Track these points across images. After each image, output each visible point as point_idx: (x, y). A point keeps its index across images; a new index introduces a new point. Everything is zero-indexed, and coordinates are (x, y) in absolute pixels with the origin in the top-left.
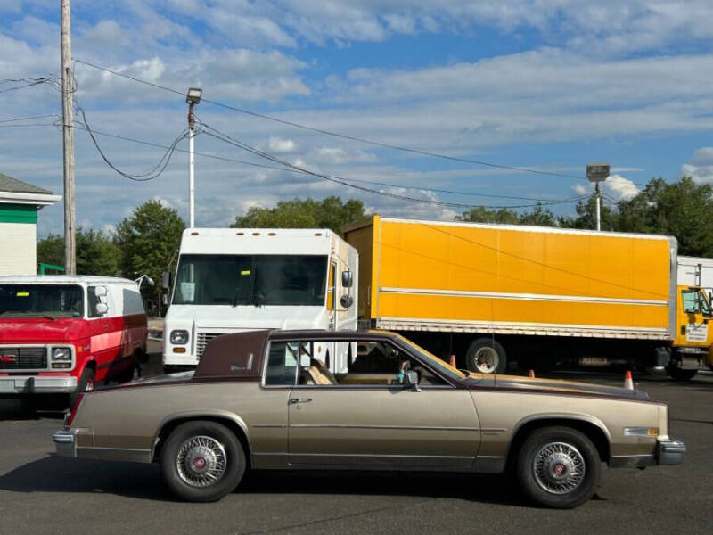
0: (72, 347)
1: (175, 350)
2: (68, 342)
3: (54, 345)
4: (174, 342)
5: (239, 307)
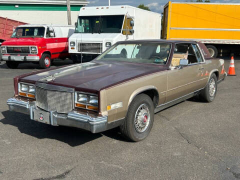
0: (37, 47)
1: (72, 48)
2: (35, 45)
3: (32, 46)
4: (71, 46)
5: (94, 34)
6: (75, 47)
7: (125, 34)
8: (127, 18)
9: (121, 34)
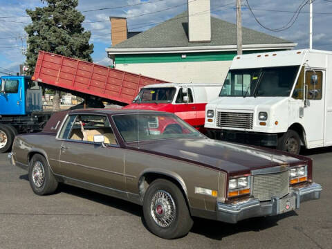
4: (208, 116)
5: (247, 98)
6: (213, 119)
7: (302, 99)
8: (305, 70)
9: (290, 98)
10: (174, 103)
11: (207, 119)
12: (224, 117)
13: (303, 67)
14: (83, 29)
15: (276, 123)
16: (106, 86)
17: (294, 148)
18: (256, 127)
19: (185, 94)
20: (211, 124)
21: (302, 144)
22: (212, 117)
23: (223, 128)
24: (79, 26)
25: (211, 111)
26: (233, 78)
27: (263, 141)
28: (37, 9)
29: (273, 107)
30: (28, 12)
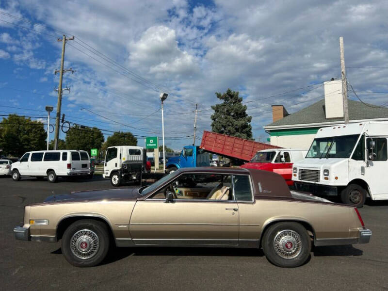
4: (294, 172)
5: (322, 159)
6: (297, 174)
7: (364, 160)
8: (366, 138)
9: (350, 159)
10: (273, 162)
11: (293, 174)
12: (303, 173)
13: (363, 136)
14: (247, 115)
15: (336, 178)
16: (242, 151)
17: (358, 198)
18: (322, 181)
19: (282, 157)
20: (296, 178)
21: (368, 196)
22: (296, 172)
23: (302, 181)
24: (244, 113)
25: (295, 169)
26: (318, 145)
27: (326, 192)
28: (217, 105)
29: (333, 166)
30: (213, 108)
